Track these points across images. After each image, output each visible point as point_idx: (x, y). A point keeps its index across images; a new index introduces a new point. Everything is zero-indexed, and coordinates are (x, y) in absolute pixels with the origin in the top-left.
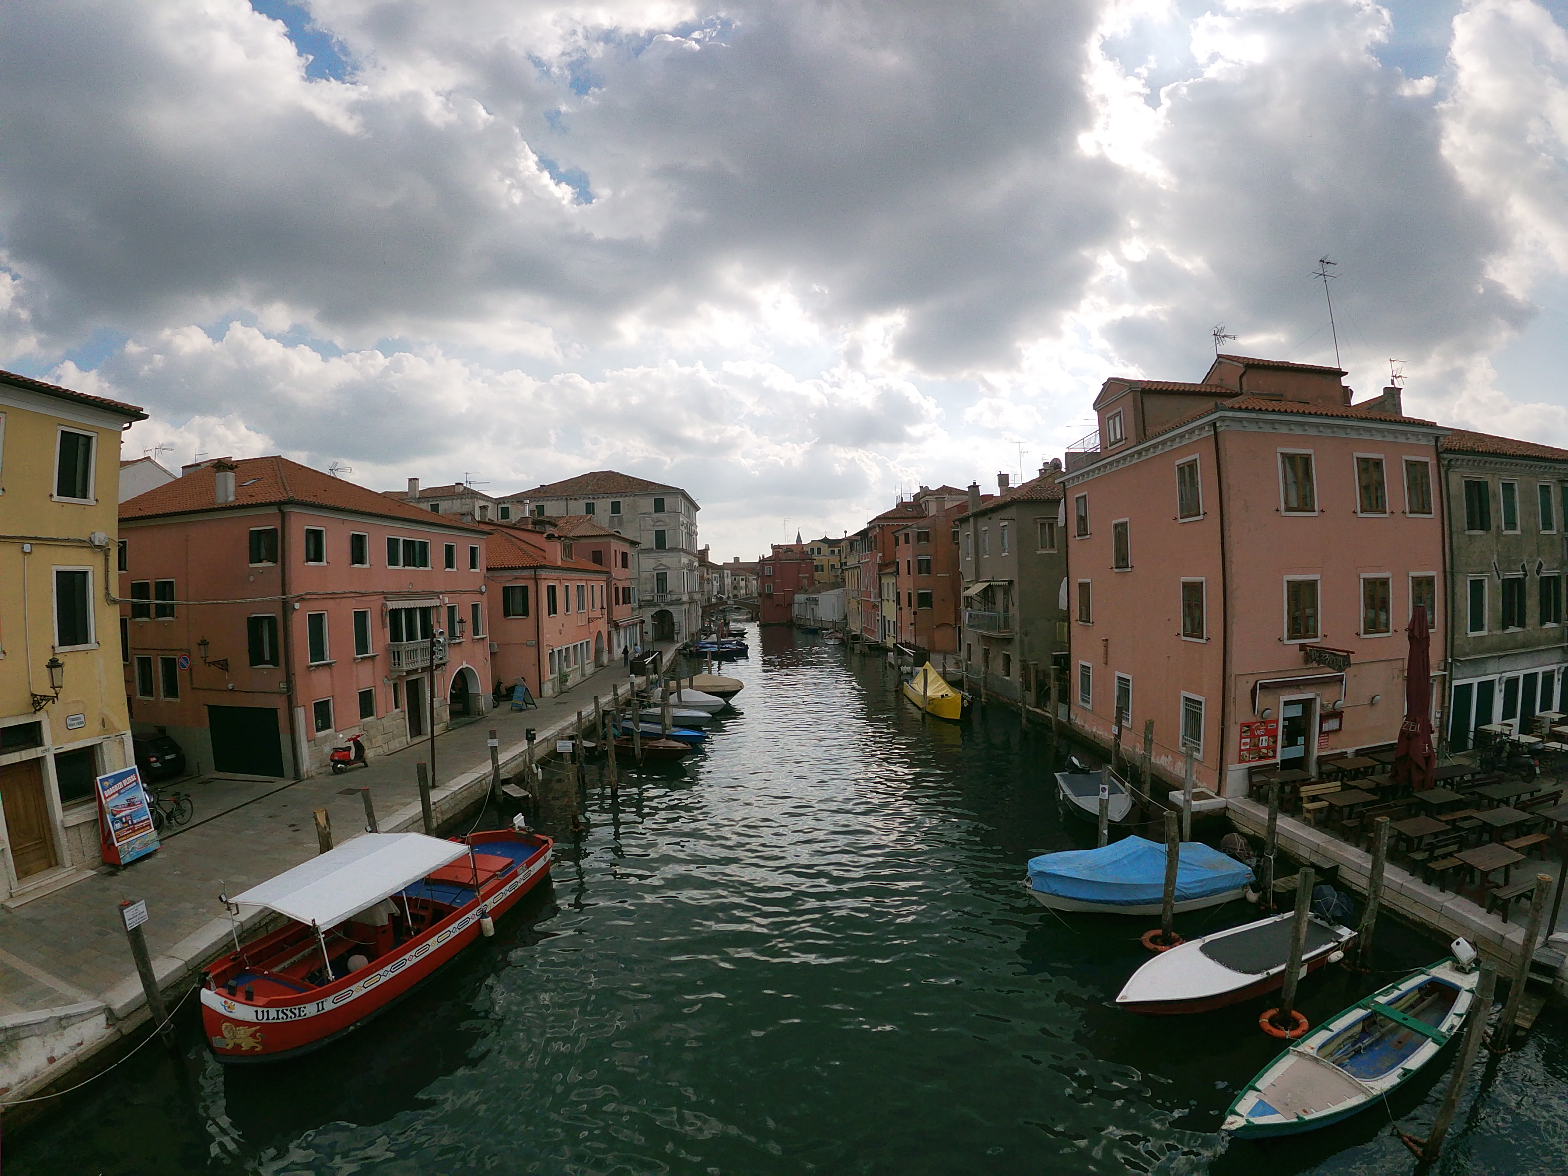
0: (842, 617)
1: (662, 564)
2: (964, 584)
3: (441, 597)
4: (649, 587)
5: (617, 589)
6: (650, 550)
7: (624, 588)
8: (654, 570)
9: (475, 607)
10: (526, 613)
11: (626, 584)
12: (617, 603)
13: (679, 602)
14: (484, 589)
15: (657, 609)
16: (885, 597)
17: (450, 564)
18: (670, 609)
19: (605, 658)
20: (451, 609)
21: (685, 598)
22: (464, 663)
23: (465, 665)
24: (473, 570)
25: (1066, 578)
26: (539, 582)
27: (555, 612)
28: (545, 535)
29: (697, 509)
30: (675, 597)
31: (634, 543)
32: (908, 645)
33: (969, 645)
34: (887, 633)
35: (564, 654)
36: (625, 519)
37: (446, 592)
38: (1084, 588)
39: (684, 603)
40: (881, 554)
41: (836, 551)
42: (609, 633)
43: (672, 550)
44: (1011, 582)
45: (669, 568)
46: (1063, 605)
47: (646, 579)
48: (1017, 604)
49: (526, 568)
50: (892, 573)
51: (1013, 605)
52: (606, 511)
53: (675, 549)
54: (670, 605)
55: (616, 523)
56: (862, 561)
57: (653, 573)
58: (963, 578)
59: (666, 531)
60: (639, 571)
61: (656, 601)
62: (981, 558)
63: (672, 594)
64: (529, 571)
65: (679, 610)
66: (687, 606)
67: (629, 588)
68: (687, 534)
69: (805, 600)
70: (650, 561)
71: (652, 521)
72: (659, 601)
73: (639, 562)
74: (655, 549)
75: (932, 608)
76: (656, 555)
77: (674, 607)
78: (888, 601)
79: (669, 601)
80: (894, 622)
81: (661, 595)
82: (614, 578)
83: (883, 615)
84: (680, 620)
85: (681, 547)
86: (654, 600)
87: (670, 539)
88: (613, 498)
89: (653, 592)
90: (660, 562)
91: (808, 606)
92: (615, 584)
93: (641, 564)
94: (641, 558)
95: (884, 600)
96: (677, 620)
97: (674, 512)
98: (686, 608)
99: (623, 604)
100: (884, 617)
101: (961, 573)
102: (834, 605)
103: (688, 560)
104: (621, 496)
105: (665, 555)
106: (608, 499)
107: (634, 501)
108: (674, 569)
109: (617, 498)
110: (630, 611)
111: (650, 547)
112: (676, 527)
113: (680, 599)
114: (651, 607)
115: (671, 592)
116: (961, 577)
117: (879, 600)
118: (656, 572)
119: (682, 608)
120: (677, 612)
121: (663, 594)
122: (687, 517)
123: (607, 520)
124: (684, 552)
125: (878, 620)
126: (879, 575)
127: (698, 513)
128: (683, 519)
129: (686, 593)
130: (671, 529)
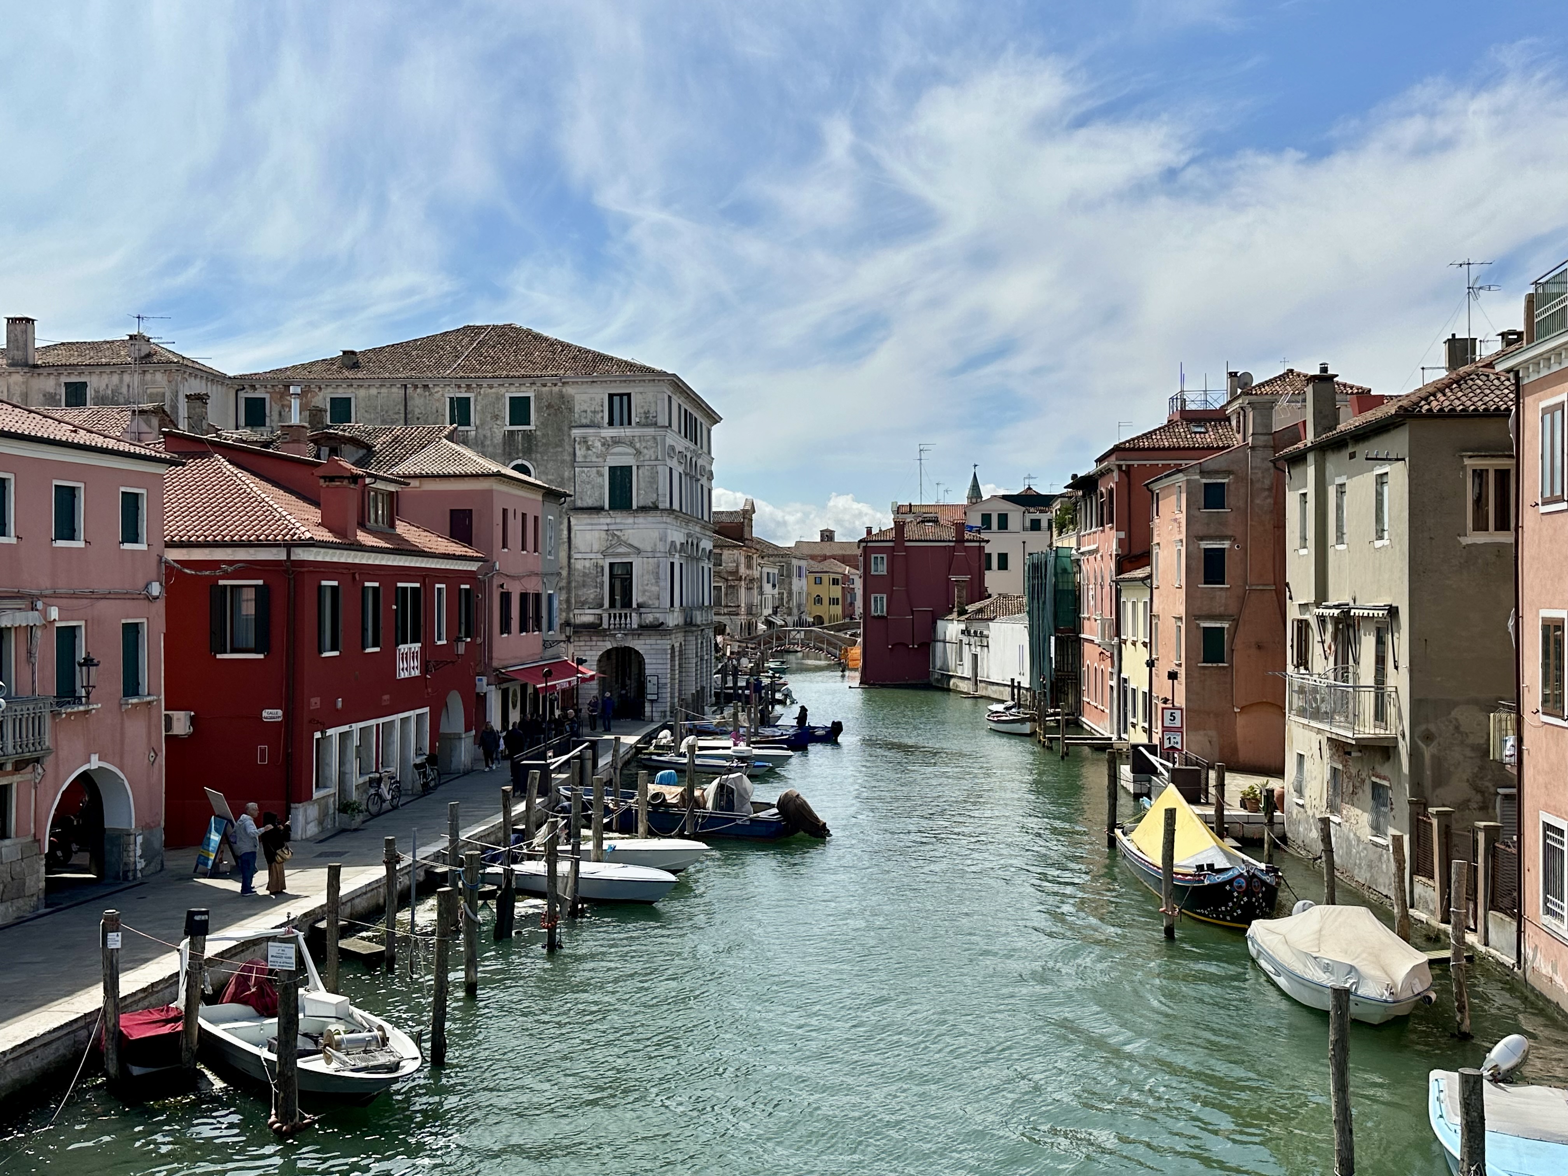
1: (621, 542)
2: (1292, 612)
3: (40, 605)
4: (590, 593)
5: (506, 598)
6: (597, 510)
7: (524, 597)
8: (604, 554)
9: (131, 632)
11: (532, 586)
12: (505, 627)
13: (657, 628)
14: (156, 589)
15: (608, 645)
16: (1128, 634)
17: (66, 529)
18: (639, 645)
19: (467, 753)
20: (67, 636)
21: (674, 619)
22: (94, 758)
23: (95, 763)
24: (127, 546)
26: (298, 576)
27: (336, 645)
29: (714, 418)
30: (649, 618)
31: (552, 496)
33: (1301, 759)
34: (1131, 720)
35: (356, 742)
36: (540, 438)
37: (55, 596)
38: (1553, 632)
39: (670, 632)
40: (1122, 535)
41: (1044, 524)
42: (481, 698)
43: (643, 509)
44: (1393, 611)
45: (638, 551)
47: (585, 575)
48: (1404, 664)
49: (267, 544)
50: (1143, 580)
51: (1396, 668)
52: (496, 417)
53: (655, 508)
54: (639, 635)
55: (520, 447)
56: (1082, 550)
57: (600, 562)
58: (1291, 598)
59: (634, 469)
60: (569, 557)
61: (605, 625)
62: (1331, 552)
63: (642, 610)
64: (274, 550)
65: (659, 647)
66: (677, 640)
67: (538, 596)
68: (686, 475)
69: (961, 636)
70: (596, 534)
71: (603, 445)
72: (612, 626)
73: (569, 538)
74: (607, 506)
75: (1231, 666)
76: (609, 520)
77: (648, 642)
78: (1134, 643)
79: (635, 626)
80: (1144, 693)
81: (617, 612)
82: (499, 573)
83: (1122, 675)
84: (659, 671)
85: (668, 505)
86: (601, 624)
87: (642, 485)
88: (513, 389)
89: (601, 606)
90: (618, 537)
91: (966, 648)
92: (502, 586)
93: (573, 542)
94: (574, 528)
95: (1125, 642)
96: (653, 672)
97: (655, 424)
98: (677, 645)
99: (521, 631)
100: (1125, 680)
101: (1287, 585)
102: (1021, 648)
103: (689, 535)
104: (533, 383)
105: (630, 520)
106: (503, 390)
107: (562, 396)
108: (650, 555)
109: (523, 388)
110: (538, 648)
111: (596, 504)
112: (657, 459)
113: (662, 623)
114: (594, 638)
115: (639, 606)
116: (1288, 594)
117: (1116, 640)
118: (608, 561)
119: (665, 643)
120: (653, 652)
121: (623, 612)
122: (686, 436)
123: (499, 438)
124: (677, 517)
125: (1112, 687)
126: (1117, 583)
127: (715, 429)
128: (677, 441)
129: (677, 609)
130: (646, 463)
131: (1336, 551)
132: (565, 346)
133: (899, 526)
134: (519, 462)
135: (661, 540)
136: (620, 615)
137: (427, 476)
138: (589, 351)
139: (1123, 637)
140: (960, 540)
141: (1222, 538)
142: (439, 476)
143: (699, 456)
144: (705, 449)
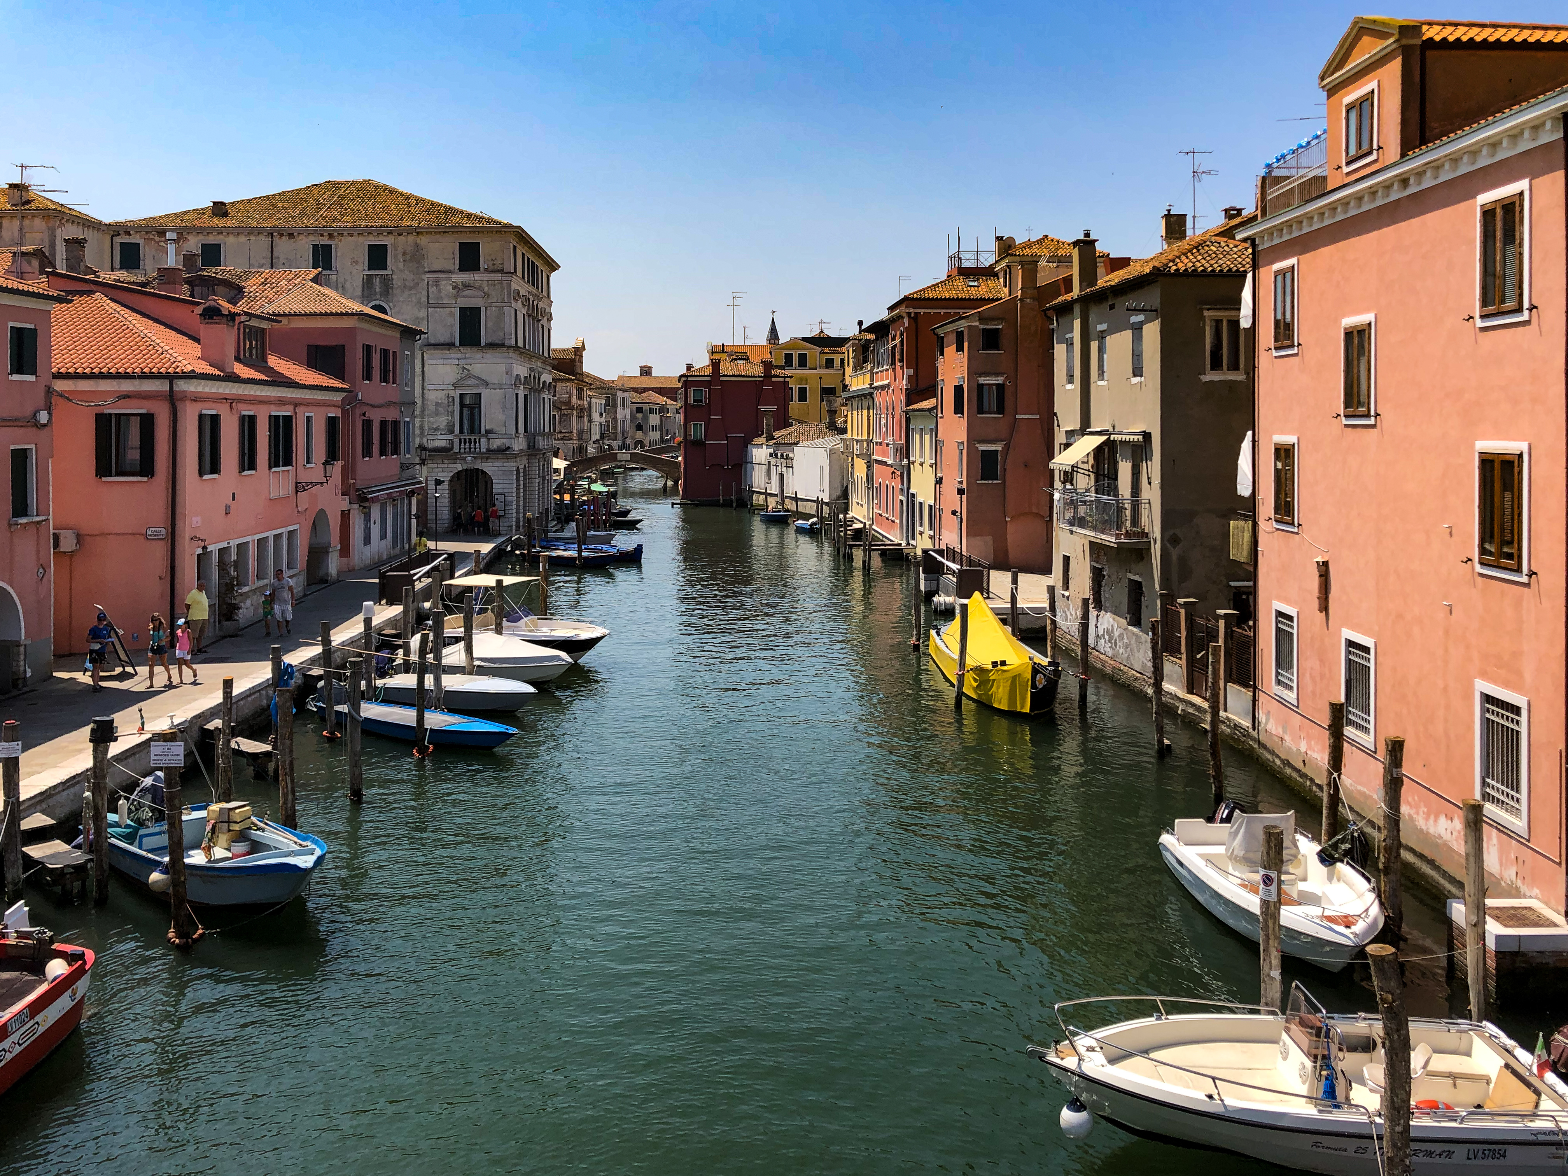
0: (838, 492)
1: (470, 376)
2: (1060, 438)
4: (442, 421)
5: (367, 425)
6: (450, 345)
7: (383, 423)
8: (455, 386)
9: (20, 457)
10: (146, 468)
11: (391, 415)
12: (367, 451)
13: (504, 452)
14: (43, 417)
15: (459, 467)
16: (916, 456)
18: (488, 467)
19: (333, 565)
21: (519, 444)
24: (16, 377)
25: (1250, 433)
26: (180, 405)
27: (215, 468)
28: (199, 310)
29: (553, 266)
30: (496, 443)
31: (409, 333)
32: (952, 554)
33: (1066, 559)
34: (918, 529)
35: (234, 557)
36: (397, 281)
38: (1284, 453)
39: (515, 456)
40: (911, 372)
41: (837, 362)
42: (345, 515)
43: (492, 346)
44: (1147, 436)
45: (486, 384)
46: (1244, 489)
47: (437, 404)
48: (1157, 480)
49: (151, 376)
50: (930, 410)
51: (1150, 483)
52: (356, 262)
53: (502, 345)
54: (487, 458)
55: (378, 290)
56: (875, 384)
57: (452, 393)
58: (1058, 426)
59: (483, 310)
60: (423, 389)
61: (456, 450)
62: (1093, 387)
63: (490, 436)
64: (158, 382)
65: (506, 469)
66: (522, 463)
67: (396, 423)
68: (529, 316)
69: (769, 458)
70: (448, 367)
71: (454, 288)
72: (462, 451)
73: (423, 371)
74: (457, 343)
75: (1004, 482)
76: (459, 355)
77: (496, 464)
78: (921, 464)
79: (483, 450)
80: (930, 506)
81: (467, 438)
82: (362, 403)
83: (911, 491)
84: (506, 490)
85: (513, 343)
86: (452, 449)
87: (490, 324)
88: (371, 238)
89: (452, 432)
90: (468, 370)
91: (773, 469)
92: (364, 414)
93: (426, 375)
94: (427, 362)
95: (914, 463)
96: (500, 491)
97: (501, 271)
98: (521, 467)
99: (381, 455)
100: (913, 495)
101: (1055, 414)
102: (822, 468)
103: (531, 369)
104: (390, 233)
105: (479, 355)
106: (361, 239)
107: (417, 245)
108: (496, 386)
109: (381, 237)
110: (396, 470)
111: (448, 341)
112: (503, 301)
113: (509, 448)
114: (446, 461)
115: (488, 432)
116: (1056, 422)
117: (905, 461)
118: (459, 392)
119: (512, 465)
120: (500, 473)
121: (472, 438)
122: (529, 282)
123: (359, 282)
124: (521, 353)
125: (901, 501)
126: (907, 412)
127: (553, 275)
128: (519, 285)
129: (522, 435)
130: (493, 305)
131: (1098, 385)
132: (418, 200)
133: (715, 364)
134: (377, 303)
135: (507, 374)
136: (470, 440)
137: (295, 315)
138: (441, 205)
139: (912, 459)
140: (767, 375)
141: (997, 374)
142: (306, 315)
143: (540, 299)
144: (545, 294)
